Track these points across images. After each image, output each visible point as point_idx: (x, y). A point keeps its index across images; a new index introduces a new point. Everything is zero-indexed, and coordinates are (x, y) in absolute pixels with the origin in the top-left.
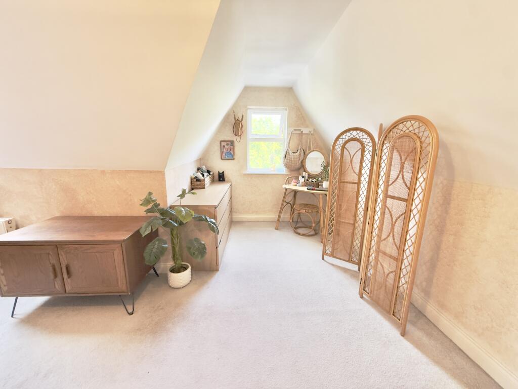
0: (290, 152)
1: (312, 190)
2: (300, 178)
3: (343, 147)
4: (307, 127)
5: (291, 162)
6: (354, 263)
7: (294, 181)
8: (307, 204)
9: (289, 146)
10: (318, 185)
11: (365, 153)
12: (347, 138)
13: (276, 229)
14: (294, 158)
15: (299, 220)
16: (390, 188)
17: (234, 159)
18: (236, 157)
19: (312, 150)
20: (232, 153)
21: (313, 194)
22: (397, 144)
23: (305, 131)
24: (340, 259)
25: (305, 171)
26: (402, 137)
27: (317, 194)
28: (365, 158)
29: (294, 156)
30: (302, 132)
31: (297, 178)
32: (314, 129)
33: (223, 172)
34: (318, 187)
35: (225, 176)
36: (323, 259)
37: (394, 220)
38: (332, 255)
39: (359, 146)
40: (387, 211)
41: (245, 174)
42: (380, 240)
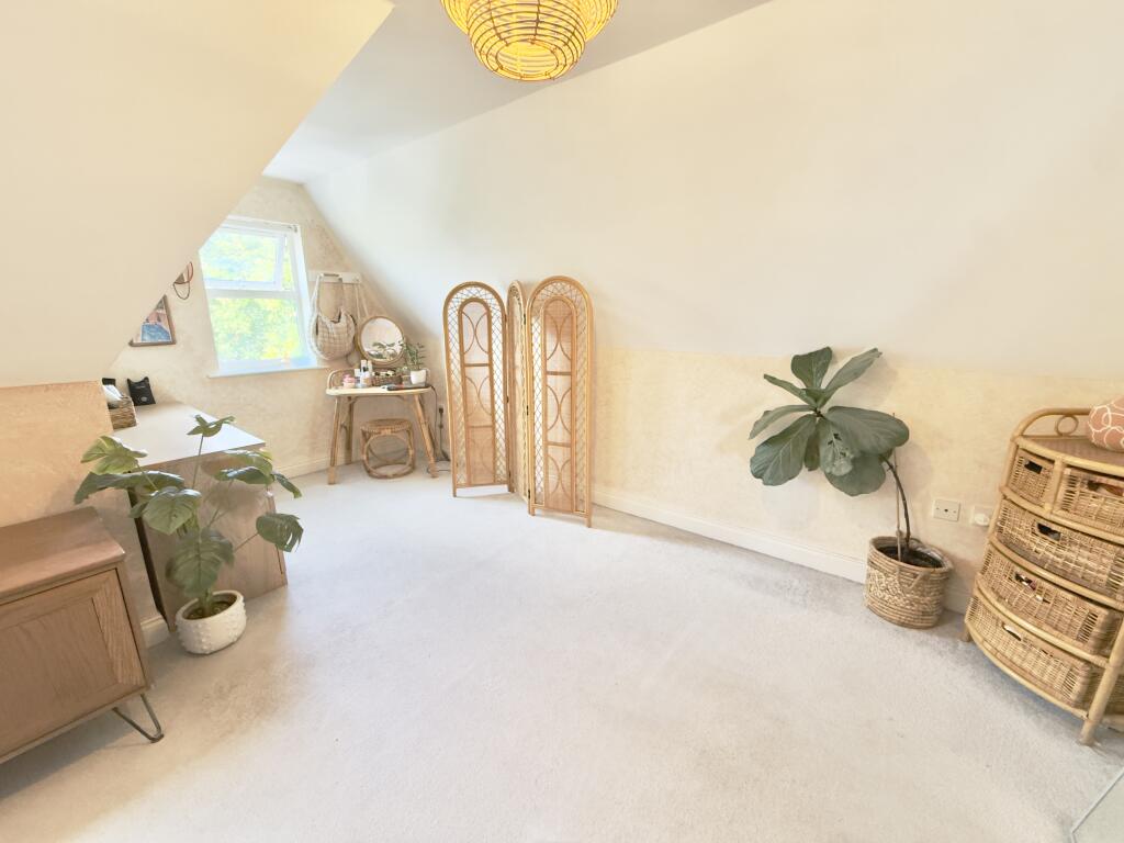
0: (327, 321)
1: (397, 389)
2: (357, 372)
3: (461, 312)
4: (347, 269)
5: (332, 341)
6: (501, 483)
7: (347, 379)
8: (381, 420)
9: (318, 306)
10: (399, 381)
11: (493, 320)
12: (464, 297)
13: (330, 484)
14: (338, 334)
15: (370, 455)
16: (548, 363)
17: (173, 342)
18: (179, 337)
19: (368, 317)
20: (167, 328)
21: (398, 396)
22: (549, 309)
23: (347, 278)
24: (482, 485)
25: (364, 358)
26: (553, 300)
27: (409, 395)
28: (493, 327)
29: (337, 328)
30: (341, 279)
31: (352, 373)
32: (363, 276)
33: (146, 379)
34: (401, 383)
35: (153, 389)
36: (455, 496)
37: (560, 400)
38: (470, 484)
39: (484, 310)
40: (549, 392)
41: (214, 379)
42: (546, 429)
